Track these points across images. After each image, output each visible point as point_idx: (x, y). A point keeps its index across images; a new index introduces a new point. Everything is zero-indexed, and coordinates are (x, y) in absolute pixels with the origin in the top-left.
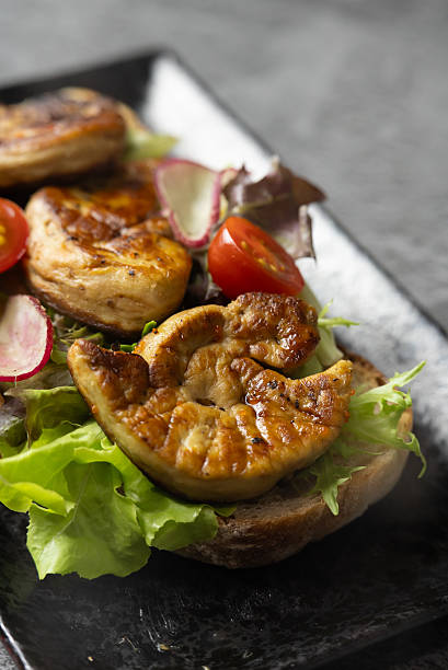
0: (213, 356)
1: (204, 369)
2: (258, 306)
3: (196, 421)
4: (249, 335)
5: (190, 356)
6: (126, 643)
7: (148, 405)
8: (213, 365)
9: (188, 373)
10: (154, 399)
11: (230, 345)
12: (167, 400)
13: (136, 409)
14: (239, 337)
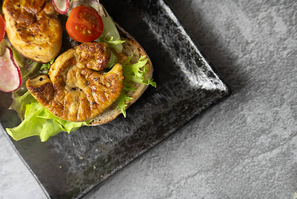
0: (74, 72)
1: (72, 78)
2: (86, 50)
3: (72, 101)
4: (85, 60)
5: (66, 74)
6: (71, 158)
7: (55, 99)
8: (75, 75)
9: (67, 81)
10: (57, 96)
11: (79, 65)
12: (61, 95)
13: (51, 103)
14: (82, 62)
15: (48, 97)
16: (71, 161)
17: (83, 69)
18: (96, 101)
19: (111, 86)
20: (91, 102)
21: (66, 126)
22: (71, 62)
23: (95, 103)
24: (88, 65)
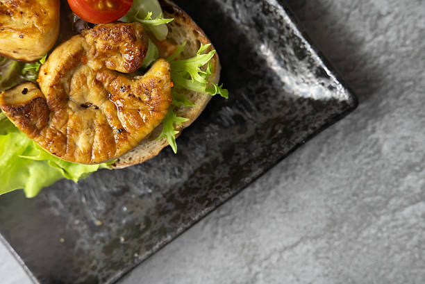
0: (84, 77)
1: (80, 88)
2: (104, 38)
3: (82, 129)
4: (103, 55)
5: (69, 81)
6: (80, 224)
7: (51, 125)
8: (85, 83)
9: (71, 93)
10: (54, 120)
11: (93, 64)
12: (62, 118)
13: (45, 132)
14: (97, 59)
15: (38, 123)
16: (80, 229)
17: (99, 71)
18: (124, 126)
19: (151, 99)
20: (115, 129)
21: (70, 170)
22: (78, 59)
23: (122, 130)
24: (108, 64)
